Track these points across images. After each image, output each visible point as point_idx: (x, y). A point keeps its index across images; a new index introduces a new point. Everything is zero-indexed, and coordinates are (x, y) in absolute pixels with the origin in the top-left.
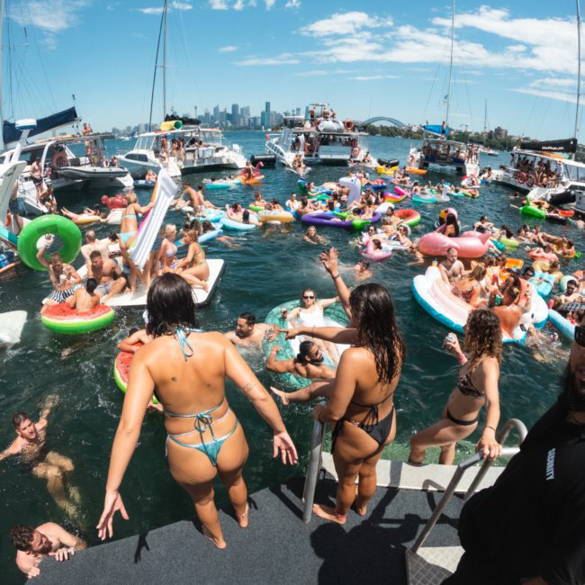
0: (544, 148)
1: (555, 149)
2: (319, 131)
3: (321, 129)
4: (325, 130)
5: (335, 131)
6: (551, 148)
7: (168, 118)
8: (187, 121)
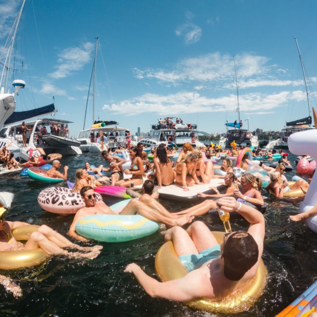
0: (297, 123)
1: (302, 123)
2: (175, 129)
3: (176, 128)
4: (178, 128)
5: (183, 129)
6: (300, 123)
7: (96, 123)
8: (107, 123)
